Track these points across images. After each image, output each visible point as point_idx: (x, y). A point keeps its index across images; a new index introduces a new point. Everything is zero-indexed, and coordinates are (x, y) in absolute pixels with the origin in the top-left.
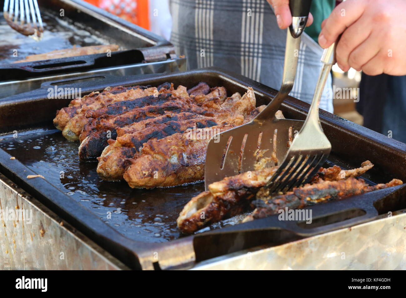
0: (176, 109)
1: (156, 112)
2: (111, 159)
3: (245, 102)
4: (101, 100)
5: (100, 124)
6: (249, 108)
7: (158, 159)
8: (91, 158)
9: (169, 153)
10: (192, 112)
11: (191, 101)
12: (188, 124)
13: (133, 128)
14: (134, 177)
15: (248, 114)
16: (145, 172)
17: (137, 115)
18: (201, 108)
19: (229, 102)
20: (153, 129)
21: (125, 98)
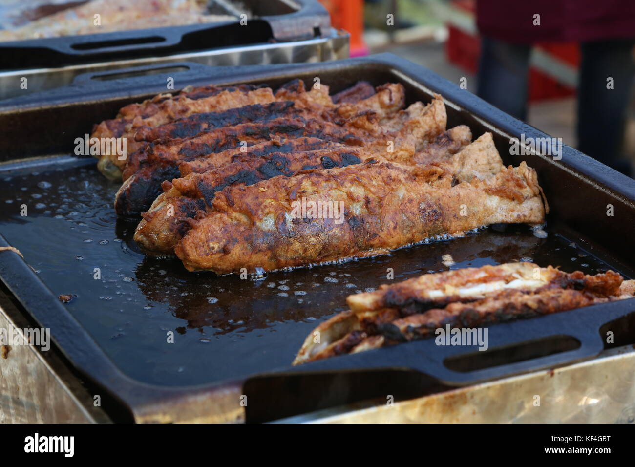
0: (296, 130)
1: (258, 134)
2: (160, 218)
3: (426, 120)
4: (169, 110)
5: (153, 154)
6: (434, 131)
7: (240, 221)
8: (135, 213)
9: (260, 212)
10: (323, 137)
11: (331, 115)
12: (306, 159)
13: (209, 164)
14: (192, 251)
15: (430, 142)
16: (213, 244)
17: (222, 139)
18: (342, 130)
19: (401, 120)
20: (239, 167)
21: (212, 107)
